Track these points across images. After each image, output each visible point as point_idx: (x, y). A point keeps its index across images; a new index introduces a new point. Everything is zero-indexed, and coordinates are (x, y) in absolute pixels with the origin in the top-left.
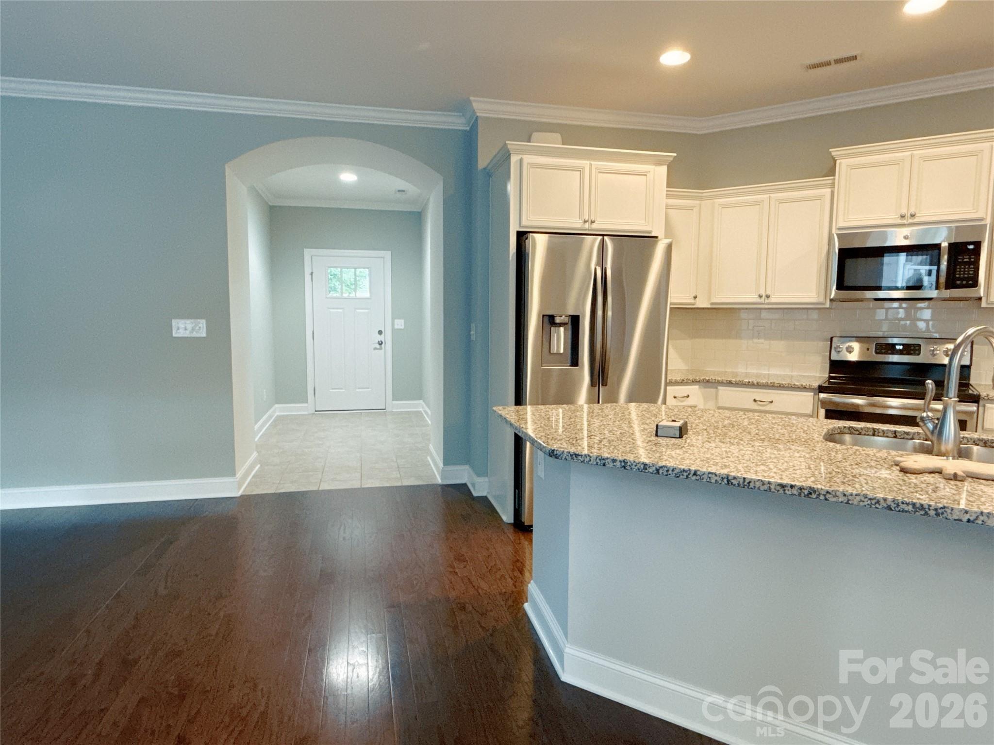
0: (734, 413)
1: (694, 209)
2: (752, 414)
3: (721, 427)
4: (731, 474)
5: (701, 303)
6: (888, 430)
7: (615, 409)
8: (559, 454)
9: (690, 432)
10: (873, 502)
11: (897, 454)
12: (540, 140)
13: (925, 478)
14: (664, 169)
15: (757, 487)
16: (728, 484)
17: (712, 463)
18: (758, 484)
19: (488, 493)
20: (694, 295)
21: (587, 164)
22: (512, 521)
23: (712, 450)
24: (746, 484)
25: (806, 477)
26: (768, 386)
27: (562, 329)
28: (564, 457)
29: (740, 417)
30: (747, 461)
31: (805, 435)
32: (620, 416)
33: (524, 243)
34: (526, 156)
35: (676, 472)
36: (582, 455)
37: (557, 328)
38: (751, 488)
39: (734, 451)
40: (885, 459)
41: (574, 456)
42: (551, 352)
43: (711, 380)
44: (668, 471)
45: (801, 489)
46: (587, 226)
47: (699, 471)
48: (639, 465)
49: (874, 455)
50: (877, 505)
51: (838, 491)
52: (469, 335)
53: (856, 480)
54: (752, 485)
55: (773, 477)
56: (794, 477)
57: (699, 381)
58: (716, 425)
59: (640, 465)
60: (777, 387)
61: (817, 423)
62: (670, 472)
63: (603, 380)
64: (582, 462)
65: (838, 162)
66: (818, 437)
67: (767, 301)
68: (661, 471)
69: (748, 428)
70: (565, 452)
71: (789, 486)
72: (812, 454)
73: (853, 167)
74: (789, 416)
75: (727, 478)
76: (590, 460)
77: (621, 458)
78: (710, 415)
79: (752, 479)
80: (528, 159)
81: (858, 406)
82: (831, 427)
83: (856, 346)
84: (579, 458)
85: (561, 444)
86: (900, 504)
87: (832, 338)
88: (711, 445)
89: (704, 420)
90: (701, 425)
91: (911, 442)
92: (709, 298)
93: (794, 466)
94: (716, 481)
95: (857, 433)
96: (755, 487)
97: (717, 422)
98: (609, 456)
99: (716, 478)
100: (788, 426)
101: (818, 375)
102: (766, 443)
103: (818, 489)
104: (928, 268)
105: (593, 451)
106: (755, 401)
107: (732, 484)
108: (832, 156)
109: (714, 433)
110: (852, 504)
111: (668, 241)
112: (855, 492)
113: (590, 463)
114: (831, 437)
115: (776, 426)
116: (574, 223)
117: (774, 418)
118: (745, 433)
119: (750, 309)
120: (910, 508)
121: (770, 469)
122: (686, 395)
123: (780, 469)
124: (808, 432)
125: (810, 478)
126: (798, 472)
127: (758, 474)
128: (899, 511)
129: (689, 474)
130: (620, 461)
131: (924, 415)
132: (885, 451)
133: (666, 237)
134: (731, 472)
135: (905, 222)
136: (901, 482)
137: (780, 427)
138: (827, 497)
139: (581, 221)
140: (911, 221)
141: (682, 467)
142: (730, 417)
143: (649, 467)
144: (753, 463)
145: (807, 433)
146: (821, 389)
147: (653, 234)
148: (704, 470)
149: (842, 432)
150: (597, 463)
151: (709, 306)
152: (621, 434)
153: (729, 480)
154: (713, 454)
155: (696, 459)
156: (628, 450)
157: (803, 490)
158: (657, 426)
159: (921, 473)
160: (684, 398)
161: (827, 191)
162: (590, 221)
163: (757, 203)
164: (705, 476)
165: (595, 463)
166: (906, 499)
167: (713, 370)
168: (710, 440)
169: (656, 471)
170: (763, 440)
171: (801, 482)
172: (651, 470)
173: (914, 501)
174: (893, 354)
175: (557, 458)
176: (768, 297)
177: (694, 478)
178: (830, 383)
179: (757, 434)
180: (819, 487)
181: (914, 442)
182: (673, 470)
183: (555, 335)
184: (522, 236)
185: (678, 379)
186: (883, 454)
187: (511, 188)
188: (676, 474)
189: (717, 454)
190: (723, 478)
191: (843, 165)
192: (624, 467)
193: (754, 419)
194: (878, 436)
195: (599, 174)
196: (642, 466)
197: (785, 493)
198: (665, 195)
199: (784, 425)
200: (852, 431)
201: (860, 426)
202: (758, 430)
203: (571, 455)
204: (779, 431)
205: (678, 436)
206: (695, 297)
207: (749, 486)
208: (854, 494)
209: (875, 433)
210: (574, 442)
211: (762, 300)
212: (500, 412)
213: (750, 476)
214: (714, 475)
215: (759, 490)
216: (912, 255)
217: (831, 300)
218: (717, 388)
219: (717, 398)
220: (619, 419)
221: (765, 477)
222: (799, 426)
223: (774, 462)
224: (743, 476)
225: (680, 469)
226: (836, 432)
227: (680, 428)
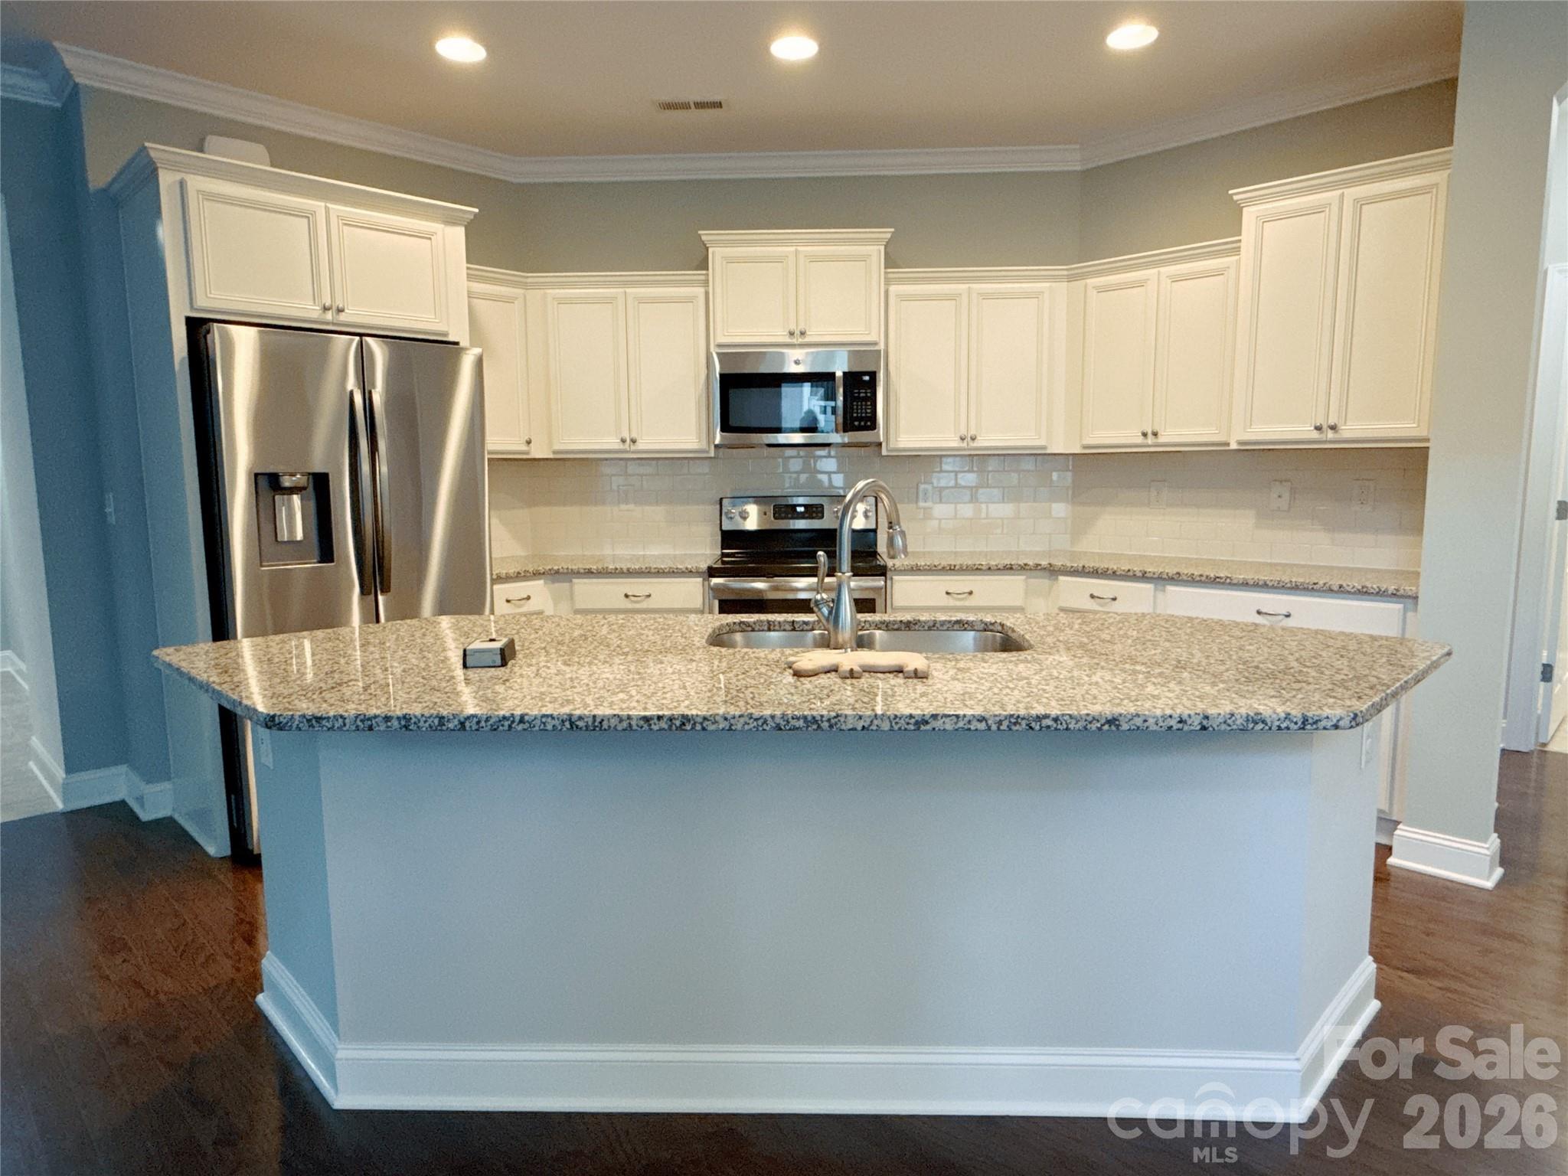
0: (589, 617)
1: (516, 302)
2: (614, 617)
3: (567, 641)
4: (574, 712)
5: (538, 452)
6: (785, 621)
7: (398, 630)
8: (285, 721)
9: (519, 656)
10: (760, 723)
11: (791, 652)
12: (221, 150)
13: (820, 681)
14: (459, 232)
15: (612, 726)
16: (572, 727)
17: (548, 699)
18: (613, 722)
19: (174, 810)
20: (526, 438)
21: (320, 206)
22: (228, 852)
23: (550, 679)
24: (596, 724)
25: (678, 701)
26: (643, 572)
27: (296, 499)
28: (295, 726)
29: (597, 622)
30: (600, 689)
31: (684, 640)
32: (406, 640)
33: (203, 340)
34: (192, 176)
35: (492, 721)
36: (329, 718)
37: (285, 497)
38: (605, 730)
39: (583, 677)
40: (778, 661)
41: (314, 722)
42: (279, 540)
43: (561, 570)
44: (478, 723)
45: (671, 720)
46: (329, 316)
47: (527, 714)
48: (430, 721)
49: (766, 658)
50: (765, 727)
51: (718, 715)
52: (103, 516)
53: (741, 695)
54: (605, 725)
55: (634, 708)
56: (663, 704)
57: (544, 573)
58: (560, 638)
59: (432, 719)
60: (655, 573)
61: (699, 621)
62: (483, 724)
63: (381, 583)
64: (329, 729)
65: (710, 250)
66: (700, 641)
67: (633, 448)
68: (467, 724)
69: (606, 638)
70: (297, 717)
71: (656, 718)
72: (689, 667)
73: (730, 260)
74: (665, 615)
75: (570, 720)
76: (345, 725)
77: (399, 713)
78: (554, 625)
79: (604, 716)
80: (197, 183)
81: (760, 591)
82: (718, 624)
83: (752, 509)
84: (324, 722)
85: (289, 703)
86: (790, 720)
87: (721, 499)
88: (549, 671)
89: (544, 633)
90: (538, 642)
91: (810, 634)
92: (550, 443)
93: (664, 688)
94: (554, 726)
95: (750, 629)
96: (609, 727)
97: (562, 635)
98: (378, 712)
99: (554, 722)
100: (662, 629)
101: (708, 552)
102: (630, 658)
103: (692, 715)
104: (823, 403)
105: (349, 707)
106: (627, 596)
107: (577, 727)
108: (703, 242)
109: (556, 653)
110: (735, 730)
111: (477, 351)
112: (737, 713)
113: (345, 729)
114: (718, 639)
115: (646, 632)
116: (304, 309)
117: (644, 620)
118: (602, 647)
119: (612, 459)
120: (801, 723)
121: (632, 696)
122: (525, 596)
123: (645, 695)
124: (687, 635)
125: (683, 701)
126: (668, 696)
127: (615, 707)
128: (790, 729)
129: (513, 722)
130: (398, 718)
131: (818, 597)
132: (778, 650)
133: (473, 345)
134: (575, 709)
135: (794, 341)
136: (793, 691)
137: (651, 632)
138: (704, 725)
139: (318, 308)
140: (800, 340)
141: (502, 713)
142: (582, 625)
143: (449, 721)
144: (608, 691)
145: (686, 638)
146: (712, 572)
147: (451, 339)
148: (535, 712)
149: (731, 629)
150: (357, 726)
151: (551, 456)
152: (404, 671)
153: (572, 723)
154: (551, 686)
155: (525, 697)
156: (413, 697)
157: (674, 721)
158: (465, 651)
159: (816, 675)
160: (523, 601)
161: (700, 291)
162: (334, 308)
163: (610, 301)
164: (538, 722)
165: (354, 728)
166: (796, 713)
167: (567, 555)
168: (549, 665)
169: (459, 726)
170: (626, 654)
171: (671, 709)
172: (451, 726)
173: (806, 713)
174: (793, 518)
175: (281, 729)
176: (634, 441)
177: (520, 727)
178: (723, 562)
179: (618, 646)
180: (694, 712)
181: (815, 635)
182: (487, 720)
183: (284, 508)
184: (197, 328)
185: (511, 571)
186: (776, 655)
187: (166, 233)
188: (492, 725)
189: (557, 684)
190: (563, 721)
191: (717, 254)
192: (406, 727)
193: (617, 624)
194: (774, 630)
195: (345, 227)
196: (436, 721)
197: (651, 729)
198: (465, 276)
199: (656, 629)
200: (745, 627)
201: (752, 620)
202: (621, 639)
203: (309, 721)
204: (650, 638)
205: (499, 662)
206: (529, 442)
207: (602, 726)
208: (737, 716)
209: (770, 627)
210: (315, 697)
211: (626, 446)
212: (167, 659)
213: (603, 711)
214: (550, 718)
215: (616, 730)
216: (817, 387)
217: (716, 446)
218: (571, 581)
219: (572, 598)
220: (403, 647)
221: (622, 709)
222: (677, 628)
223: (638, 686)
224: (593, 713)
225: (498, 716)
226: (725, 631)
227: (502, 650)
